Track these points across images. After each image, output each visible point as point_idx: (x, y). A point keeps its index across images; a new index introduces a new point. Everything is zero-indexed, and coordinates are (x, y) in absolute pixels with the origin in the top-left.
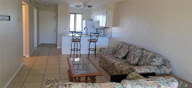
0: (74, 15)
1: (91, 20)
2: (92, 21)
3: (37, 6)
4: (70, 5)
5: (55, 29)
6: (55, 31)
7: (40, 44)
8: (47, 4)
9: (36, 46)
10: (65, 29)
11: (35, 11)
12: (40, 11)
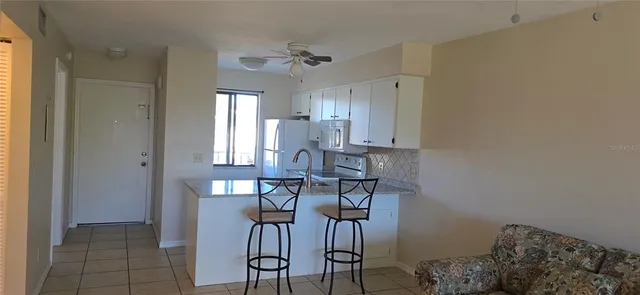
0: (227, 96)
1: (298, 118)
2: (302, 121)
3: (69, 56)
4: (219, 55)
5: (145, 159)
6: (144, 164)
7: (73, 225)
8: (118, 49)
9: (59, 242)
10: (198, 158)
11: (61, 77)
12: (78, 81)
